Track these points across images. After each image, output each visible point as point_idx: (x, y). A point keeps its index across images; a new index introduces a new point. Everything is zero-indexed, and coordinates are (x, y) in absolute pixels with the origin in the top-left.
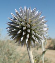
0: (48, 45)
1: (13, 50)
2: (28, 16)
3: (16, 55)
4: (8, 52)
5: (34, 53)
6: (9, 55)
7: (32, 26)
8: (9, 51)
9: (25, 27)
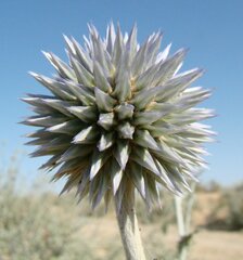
0: (207, 211)
1: (64, 235)
2: (126, 63)
3: (77, 254)
4: (47, 244)
5: (149, 246)
6: (49, 252)
7: (142, 110)
8: (50, 240)
9: (112, 115)
